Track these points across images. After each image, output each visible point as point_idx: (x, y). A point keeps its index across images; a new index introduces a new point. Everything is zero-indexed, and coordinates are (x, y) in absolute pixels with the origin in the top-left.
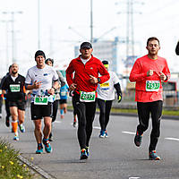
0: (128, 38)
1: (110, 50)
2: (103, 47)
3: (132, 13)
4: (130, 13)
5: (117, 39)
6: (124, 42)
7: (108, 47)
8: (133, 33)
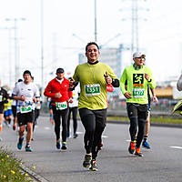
1: (115, 57)
2: (107, 54)
3: (137, 19)
4: (135, 19)
5: (121, 46)
6: (128, 49)
7: (112, 54)
8: (137, 40)
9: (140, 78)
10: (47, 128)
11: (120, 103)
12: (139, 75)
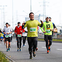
0: (43, 15)
1: (38, 19)
5: (40, 15)
6: (42, 16)
7: (37, 18)
9: (49, 26)
10: (15, 43)
11: (39, 34)
12: (48, 25)
